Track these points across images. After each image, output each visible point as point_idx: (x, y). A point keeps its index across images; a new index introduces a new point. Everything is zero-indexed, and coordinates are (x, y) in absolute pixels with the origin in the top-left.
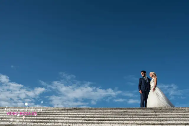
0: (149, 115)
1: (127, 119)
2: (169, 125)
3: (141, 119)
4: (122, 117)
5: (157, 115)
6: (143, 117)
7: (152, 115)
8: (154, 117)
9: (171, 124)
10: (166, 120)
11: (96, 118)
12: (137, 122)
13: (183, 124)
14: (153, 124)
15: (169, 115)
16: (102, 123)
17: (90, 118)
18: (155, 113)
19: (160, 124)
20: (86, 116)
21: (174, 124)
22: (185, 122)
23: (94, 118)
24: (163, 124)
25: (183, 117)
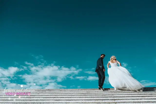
0: (106, 95)
1: (89, 98)
2: (120, 103)
3: (100, 98)
4: (85, 97)
5: (113, 95)
6: (102, 97)
7: (109, 95)
8: (110, 97)
9: (122, 103)
10: (119, 99)
11: (65, 99)
12: (96, 101)
13: (131, 102)
14: (109, 103)
15: (122, 95)
16: (69, 103)
17: (60, 99)
18: (112, 93)
19: (114, 103)
20: (57, 96)
21: (124, 102)
22: (133, 101)
23: (63, 99)
24: (116, 103)
25: (132, 97)
